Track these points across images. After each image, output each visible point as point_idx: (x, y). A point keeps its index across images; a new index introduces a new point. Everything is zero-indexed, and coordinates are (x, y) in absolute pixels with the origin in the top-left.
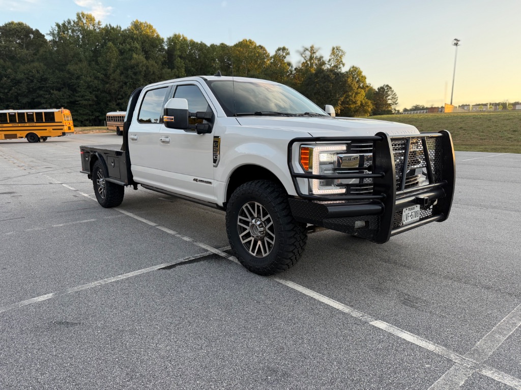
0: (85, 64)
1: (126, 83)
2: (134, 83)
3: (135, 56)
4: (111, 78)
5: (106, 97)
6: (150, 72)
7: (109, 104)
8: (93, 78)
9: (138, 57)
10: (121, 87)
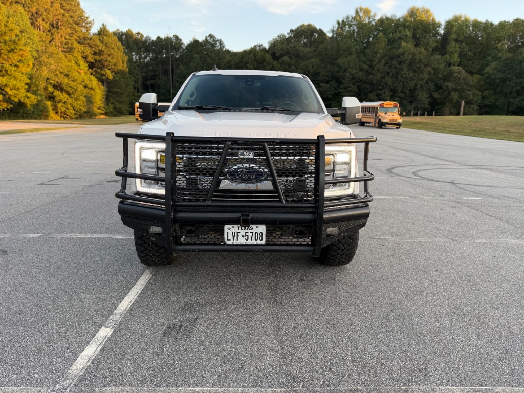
0: (353, 57)
1: (388, 73)
2: (397, 73)
3: (403, 44)
4: (375, 69)
5: (367, 88)
6: (416, 60)
7: (369, 94)
8: (358, 69)
9: (407, 46)
10: (383, 78)
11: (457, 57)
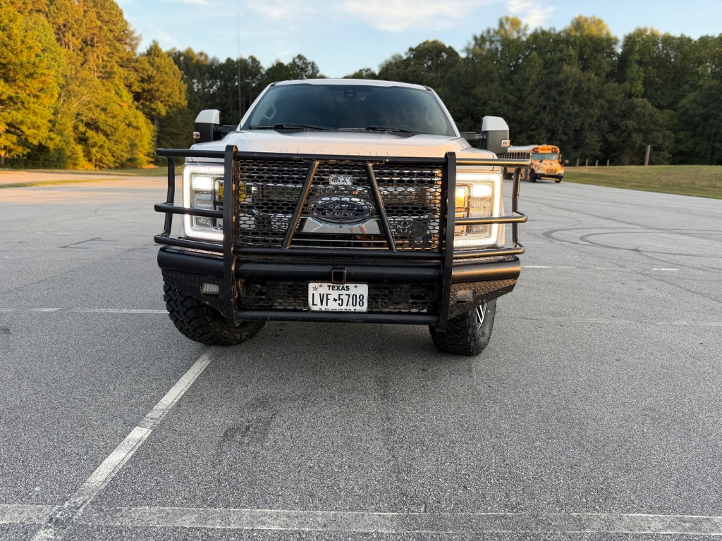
0: (496, 85)
3: (566, 68)
4: (527, 101)
5: (515, 128)
6: (583, 89)
7: (518, 137)
8: (503, 102)
9: (571, 70)
10: (538, 114)
11: (641, 86)
